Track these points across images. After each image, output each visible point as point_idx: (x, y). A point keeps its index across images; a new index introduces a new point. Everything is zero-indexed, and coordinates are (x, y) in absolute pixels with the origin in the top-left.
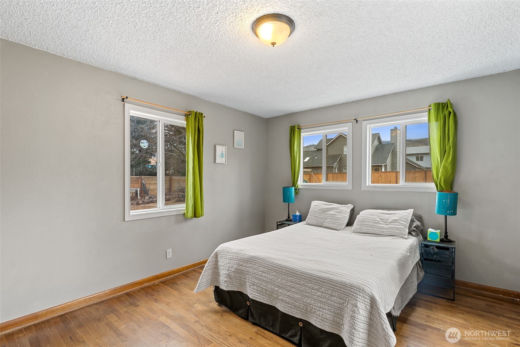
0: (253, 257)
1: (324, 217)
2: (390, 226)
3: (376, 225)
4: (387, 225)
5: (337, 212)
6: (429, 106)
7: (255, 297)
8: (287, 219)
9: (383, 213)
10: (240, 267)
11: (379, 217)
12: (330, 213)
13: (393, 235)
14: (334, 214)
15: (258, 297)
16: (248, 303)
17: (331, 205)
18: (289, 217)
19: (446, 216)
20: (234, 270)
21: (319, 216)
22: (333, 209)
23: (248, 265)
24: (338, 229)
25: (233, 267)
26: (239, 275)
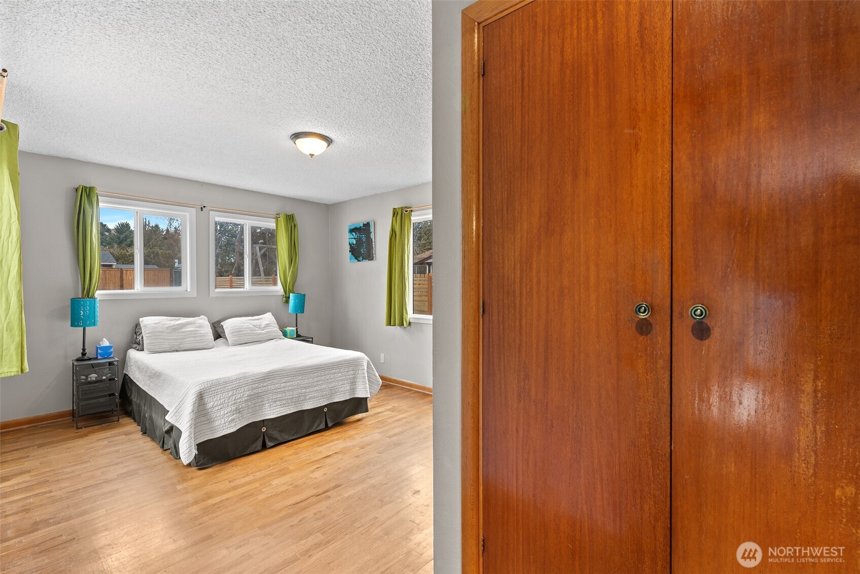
0: (269, 372)
1: (178, 337)
2: (266, 330)
3: (253, 332)
4: (262, 330)
5: (196, 327)
6: (277, 215)
7: (280, 413)
8: (80, 358)
9: (255, 320)
10: (255, 391)
11: (251, 324)
12: (187, 330)
13: (271, 338)
14: (195, 331)
15: (283, 411)
16: (264, 429)
17: (179, 320)
18: (84, 354)
19: (297, 314)
20: (246, 398)
21: (169, 337)
22: (188, 324)
23: (265, 384)
24: (209, 347)
25: (243, 395)
26: (253, 402)
